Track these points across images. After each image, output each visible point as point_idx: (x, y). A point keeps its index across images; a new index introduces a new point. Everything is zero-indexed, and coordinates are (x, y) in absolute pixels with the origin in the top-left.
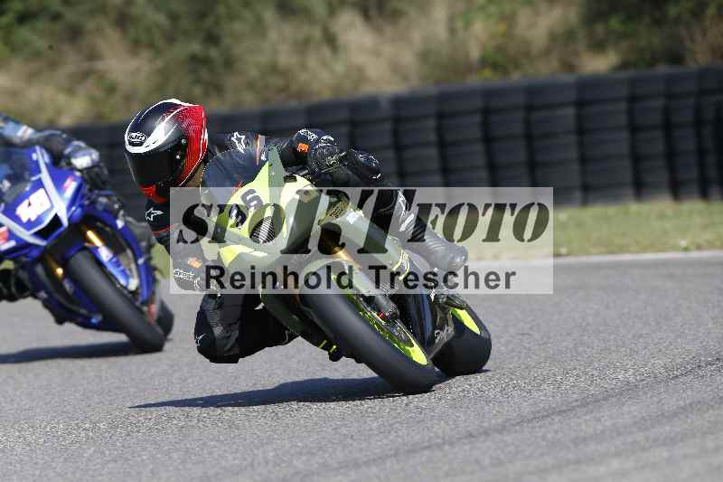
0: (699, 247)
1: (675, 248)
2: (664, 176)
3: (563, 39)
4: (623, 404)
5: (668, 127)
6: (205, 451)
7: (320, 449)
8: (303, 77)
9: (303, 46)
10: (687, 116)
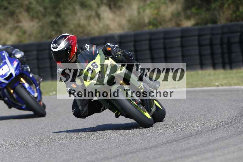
0: (222, 85)
1: (214, 86)
2: (210, 61)
3: (176, 16)
4: (197, 138)
5: (211, 45)
6: (57, 154)
7: (95, 153)
8: (89, 28)
9: (89, 18)
10: (218, 41)
